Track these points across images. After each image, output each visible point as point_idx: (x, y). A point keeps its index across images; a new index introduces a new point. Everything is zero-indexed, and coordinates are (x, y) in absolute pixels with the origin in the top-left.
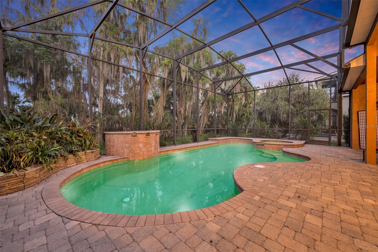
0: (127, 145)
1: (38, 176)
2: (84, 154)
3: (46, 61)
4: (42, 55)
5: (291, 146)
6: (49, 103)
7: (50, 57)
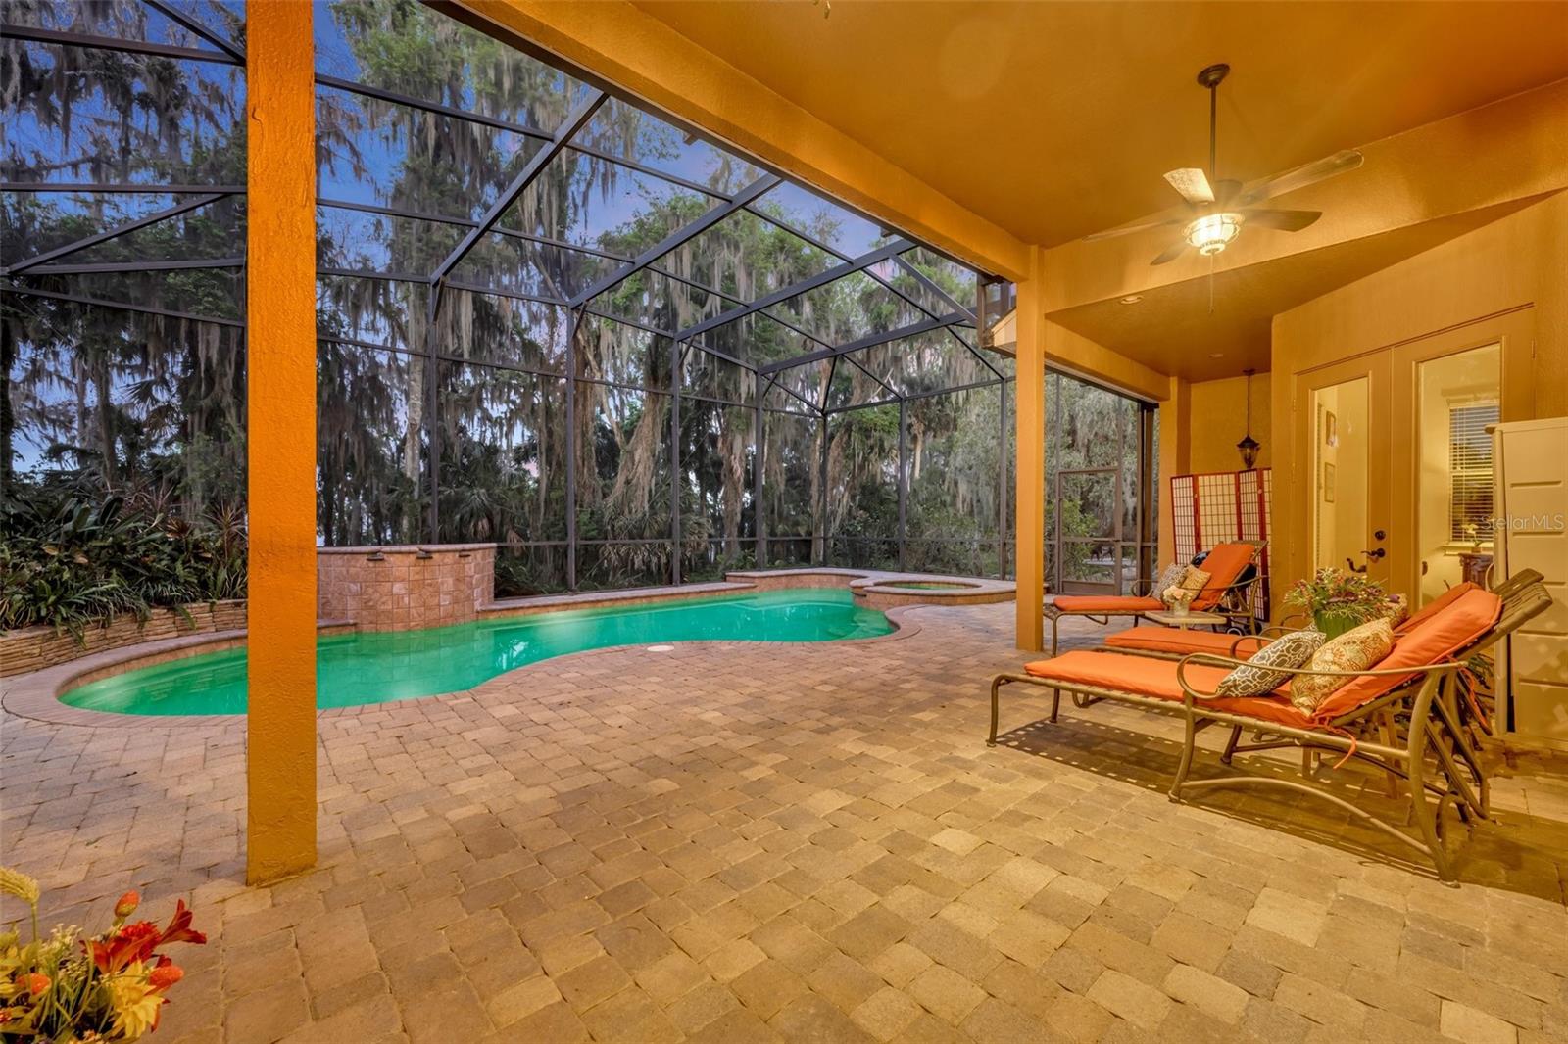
0: (354, 587)
1: (37, 651)
2: (208, 609)
3: (206, 308)
4: (190, 288)
5: (943, 601)
6: (223, 448)
7: (220, 293)
